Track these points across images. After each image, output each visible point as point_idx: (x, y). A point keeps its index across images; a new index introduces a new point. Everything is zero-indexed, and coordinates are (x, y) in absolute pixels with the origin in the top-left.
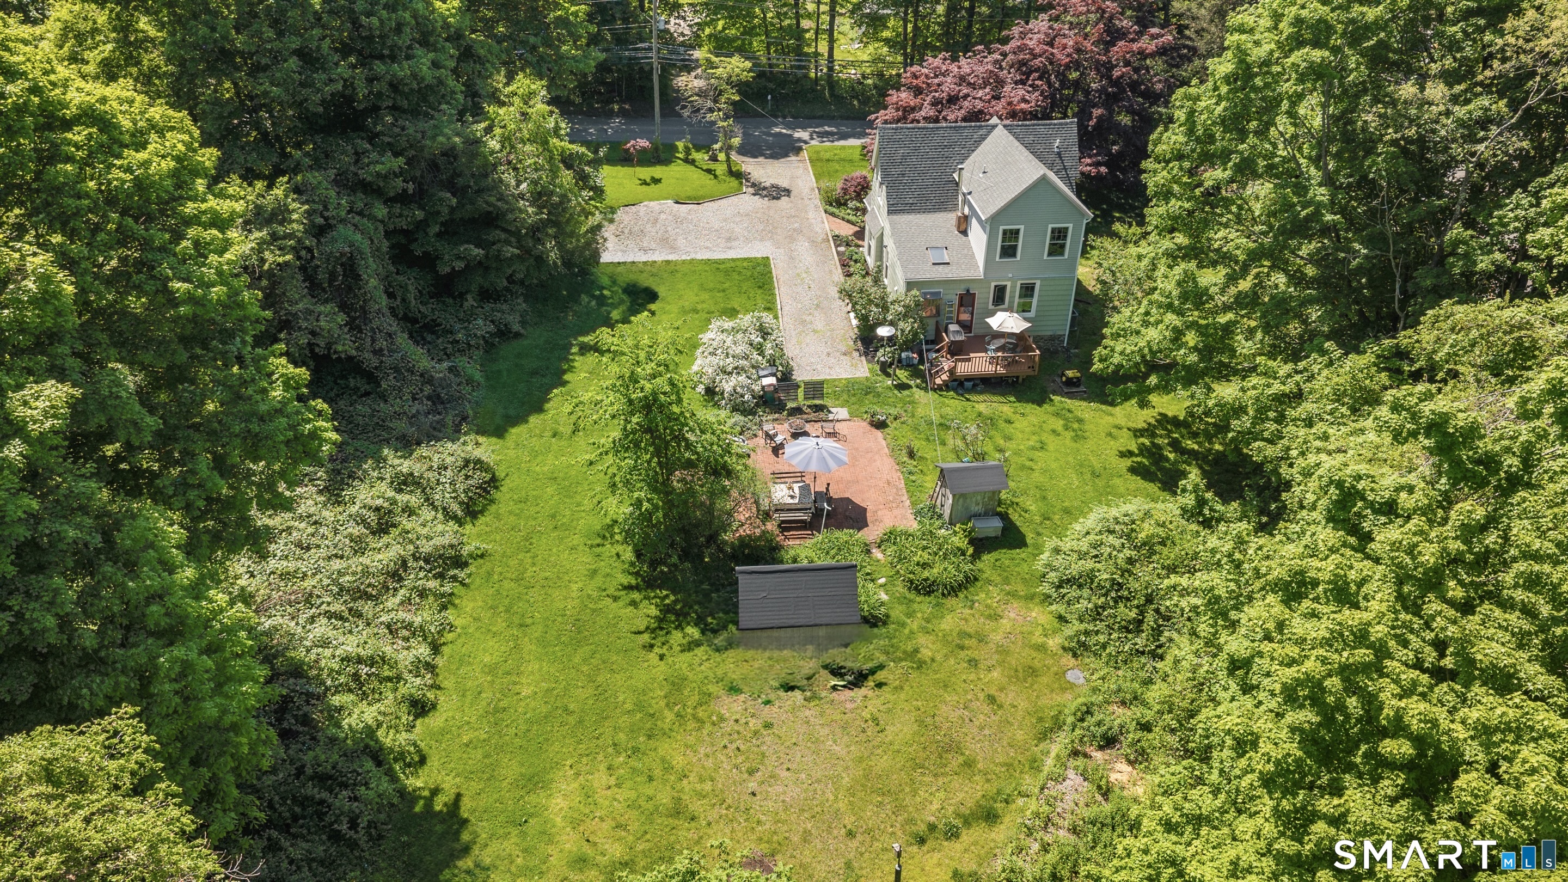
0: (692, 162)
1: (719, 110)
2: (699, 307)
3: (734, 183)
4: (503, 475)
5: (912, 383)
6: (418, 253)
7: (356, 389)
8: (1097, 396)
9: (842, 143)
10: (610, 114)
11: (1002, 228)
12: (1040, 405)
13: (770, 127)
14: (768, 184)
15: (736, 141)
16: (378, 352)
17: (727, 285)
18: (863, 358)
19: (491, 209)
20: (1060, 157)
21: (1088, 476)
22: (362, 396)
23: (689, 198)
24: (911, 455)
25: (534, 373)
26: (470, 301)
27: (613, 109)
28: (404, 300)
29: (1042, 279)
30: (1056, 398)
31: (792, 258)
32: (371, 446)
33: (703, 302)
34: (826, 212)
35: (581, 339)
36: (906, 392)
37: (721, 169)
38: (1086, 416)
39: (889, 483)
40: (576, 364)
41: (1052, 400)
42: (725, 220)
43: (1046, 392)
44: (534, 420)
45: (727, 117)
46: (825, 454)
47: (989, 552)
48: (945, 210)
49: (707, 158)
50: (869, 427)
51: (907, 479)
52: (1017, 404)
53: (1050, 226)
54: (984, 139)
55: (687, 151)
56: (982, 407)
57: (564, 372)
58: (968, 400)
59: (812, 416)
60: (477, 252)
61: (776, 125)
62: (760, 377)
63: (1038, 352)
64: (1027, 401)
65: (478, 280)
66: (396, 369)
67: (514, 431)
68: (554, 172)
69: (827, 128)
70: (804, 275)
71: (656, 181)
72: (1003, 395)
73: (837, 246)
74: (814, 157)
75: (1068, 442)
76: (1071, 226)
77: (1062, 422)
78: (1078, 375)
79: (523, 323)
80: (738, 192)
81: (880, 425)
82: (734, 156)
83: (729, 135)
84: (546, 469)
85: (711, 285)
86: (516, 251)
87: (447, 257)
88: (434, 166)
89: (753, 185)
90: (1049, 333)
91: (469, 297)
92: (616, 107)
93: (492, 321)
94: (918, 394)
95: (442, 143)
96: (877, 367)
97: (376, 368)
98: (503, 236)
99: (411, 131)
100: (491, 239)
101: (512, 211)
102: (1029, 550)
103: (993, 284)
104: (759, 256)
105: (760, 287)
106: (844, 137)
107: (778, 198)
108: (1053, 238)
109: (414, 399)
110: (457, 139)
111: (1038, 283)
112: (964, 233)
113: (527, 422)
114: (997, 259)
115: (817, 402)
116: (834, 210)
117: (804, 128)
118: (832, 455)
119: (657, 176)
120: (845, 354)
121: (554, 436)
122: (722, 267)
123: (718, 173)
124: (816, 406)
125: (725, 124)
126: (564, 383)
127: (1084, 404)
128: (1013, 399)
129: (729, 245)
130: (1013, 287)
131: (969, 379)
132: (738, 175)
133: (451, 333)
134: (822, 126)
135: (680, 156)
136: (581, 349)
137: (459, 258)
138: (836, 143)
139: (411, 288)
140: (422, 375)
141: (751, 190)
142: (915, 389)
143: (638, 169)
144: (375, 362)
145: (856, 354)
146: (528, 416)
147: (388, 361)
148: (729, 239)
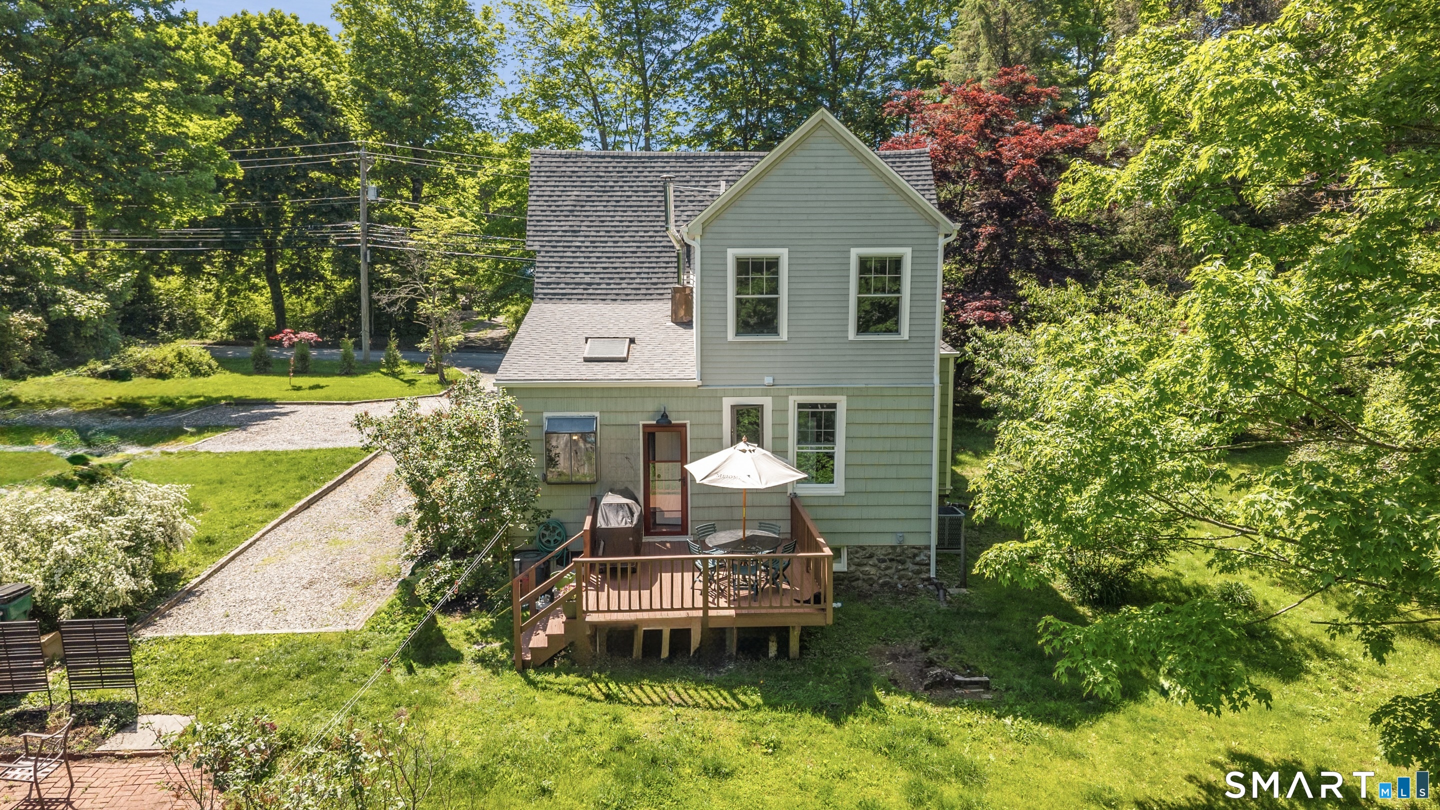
5: (473, 648)
8: (1024, 697)
11: (732, 254)
12: (836, 719)
29: (852, 394)
30: (895, 703)
41: (876, 704)
43: (866, 684)
52: (764, 715)
53: (855, 253)
64: (800, 707)
72: (729, 687)
76: (906, 253)
90: (889, 541)
94: (467, 678)
103: (727, 403)
108: (864, 285)
111: (842, 403)
112: (686, 323)
114: (731, 335)
127: (983, 721)
128: (753, 698)
130: (780, 411)
142: (468, 666)
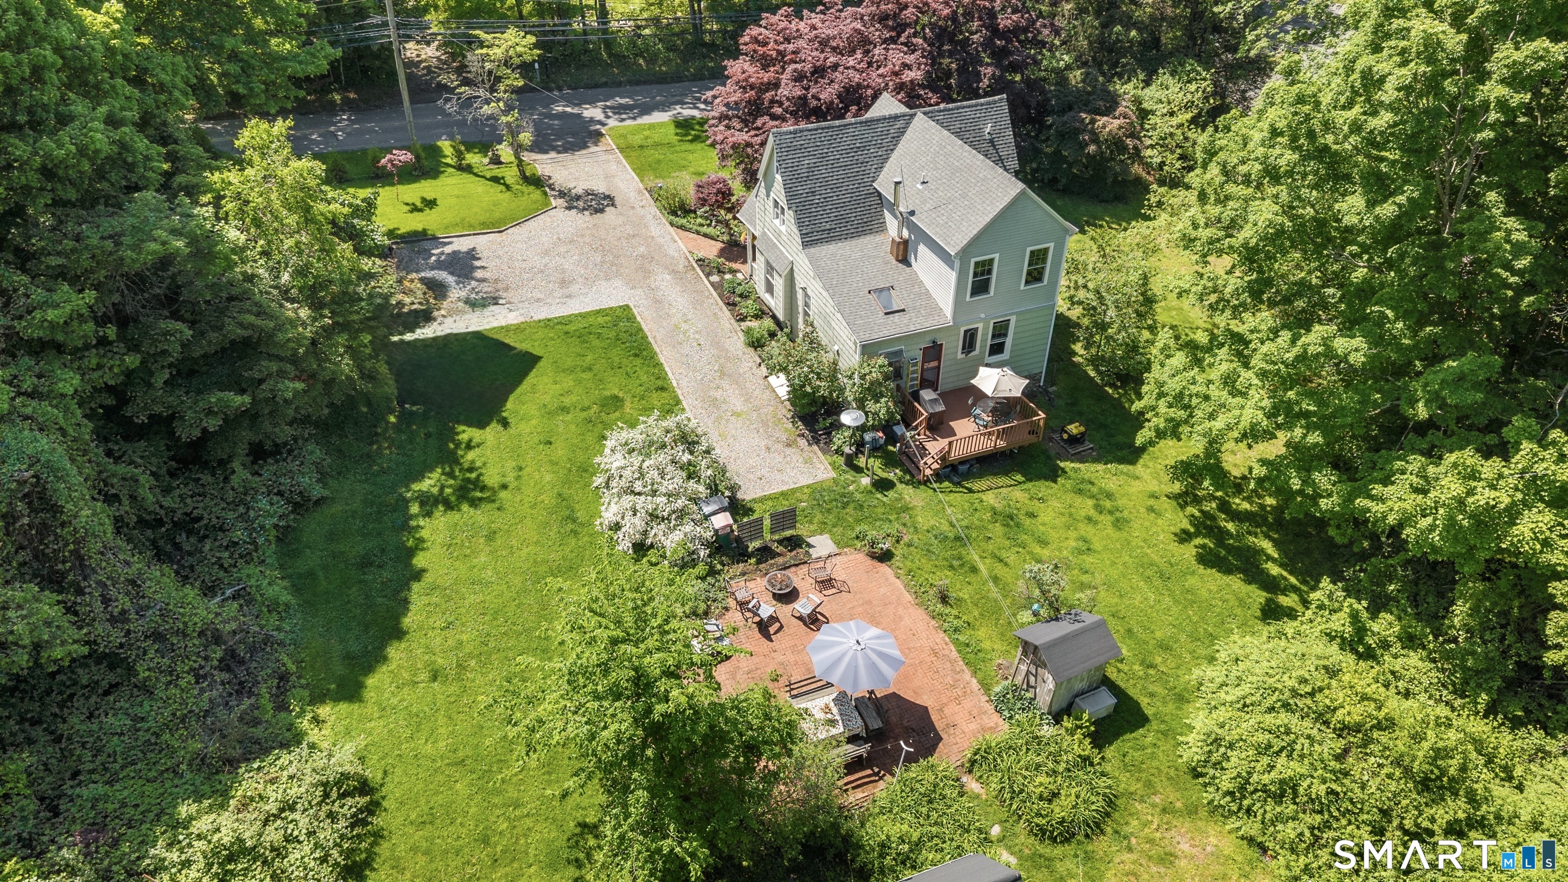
0: (468, 169)
1: (499, 100)
2: (567, 401)
3: (536, 194)
4: (379, 775)
5: (891, 476)
6: (143, 418)
7: (93, 686)
8: (1110, 453)
9: (646, 120)
10: (331, 109)
11: (973, 261)
13: (547, 106)
14: (579, 190)
15: (526, 137)
16: (119, 619)
17: (589, 358)
18: (815, 447)
19: (246, 333)
20: (994, 146)
21: (1158, 582)
22: (107, 693)
23: (484, 224)
24: (944, 599)
25: (365, 563)
26: (241, 474)
27: (333, 102)
28: (133, 498)
29: (1018, 314)
30: (1068, 466)
31: (657, 301)
32: (148, 788)
33: (569, 392)
34: (672, 224)
35: (416, 487)
36: (891, 494)
37: (511, 174)
38: (1111, 484)
39: (936, 654)
40: (424, 534)
42: (546, 253)
44: (395, 652)
45: (509, 109)
46: (874, 657)
47: (1111, 744)
48: (871, 232)
49: (486, 160)
50: (869, 562)
51: (956, 642)
52: (1029, 485)
53: (1028, 250)
54: (903, 133)
55: (459, 155)
56: (990, 498)
57: (411, 552)
58: (970, 491)
59: (789, 557)
60: (240, 401)
61: (555, 101)
62: (706, 517)
63: (1043, 415)
65: (246, 435)
66: (157, 636)
67: (371, 681)
68: (327, 251)
69: (623, 101)
70: (684, 326)
71: (431, 204)
72: (1008, 475)
73: (708, 275)
74: (622, 142)
75: (1110, 531)
76: (1051, 245)
77: (1090, 502)
78: (1082, 429)
79: (323, 479)
80: (545, 208)
81: (885, 557)
82: (527, 157)
83: (514, 132)
84: (442, 744)
85: (569, 362)
86: (300, 386)
87: (189, 415)
88: (138, 281)
89: (562, 194)
91: (236, 465)
92: (337, 97)
93: (280, 493)
94: (907, 493)
95: (155, 252)
96: (841, 460)
97: (121, 646)
98: (274, 366)
99: (94, 241)
100: (257, 376)
101: (280, 328)
102: (1154, 725)
103: (962, 330)
104: (613, 304)
105: (636, 355)
106: (646, 110)
107: (601, 211)
108: (1031, 263)
109: (199, 678)
110: (180, 244)
111: (1013, 319)
112: (904, 260)
113: (385, 659)
114: (968, 298)
115: (788, 533)
116: (684, 221)
117: (592, 102)
118: (882, 655)
119: (429, 196)
120: (789, 445)
121: (434, 678)
122: (571, 328)
123: (509, 181)
124: (789, 539)
125: (509, 119)
126: (418, 575)
128: (1019, 477)
129: (566, 291)
130: (986, 329)
131: (963, 462)
132: (536, 182)
133: (222, 529)
134: (612, 97)
135: (448, 161)
136: (422, 504)
137: (209, 412)
138: (640, 121)
139: (142, 479)
140: (201, 634)
141: (561, 202)
142: (900, 486)
143: (401, 188)
144: (117, 636)
145: (803, 442)
146: (382, 646)
147: (138, 626)
148: (563, 283)
